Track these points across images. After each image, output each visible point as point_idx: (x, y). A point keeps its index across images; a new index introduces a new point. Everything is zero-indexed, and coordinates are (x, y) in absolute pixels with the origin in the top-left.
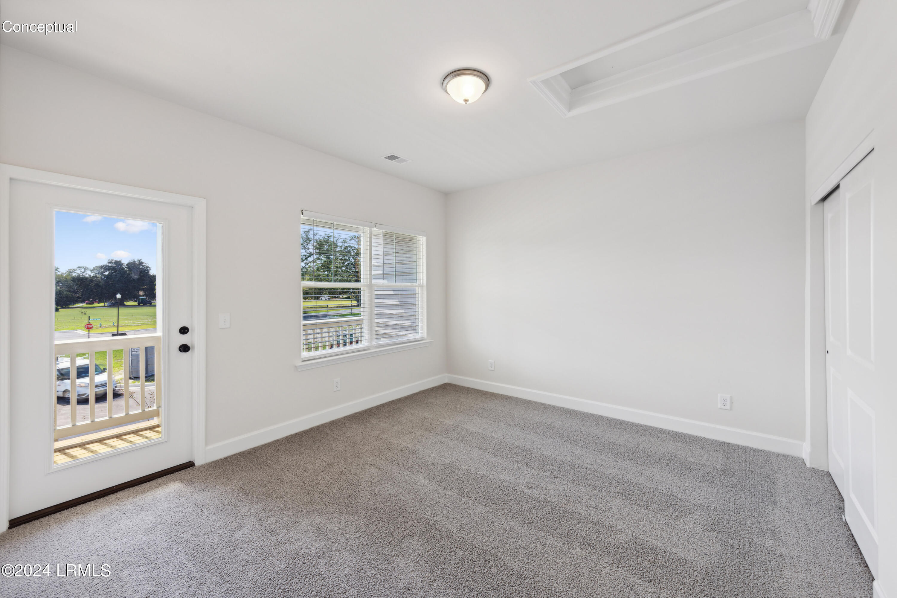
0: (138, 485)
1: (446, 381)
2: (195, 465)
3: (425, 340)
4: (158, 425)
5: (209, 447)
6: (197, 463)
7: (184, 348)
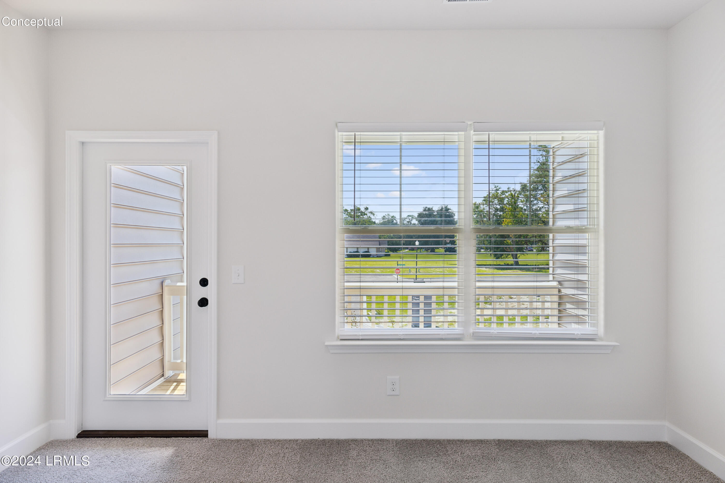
1: (665, 438)
2: (209, 436)
3: (601, 339)
5: (221, 421)
7: (203, 302)
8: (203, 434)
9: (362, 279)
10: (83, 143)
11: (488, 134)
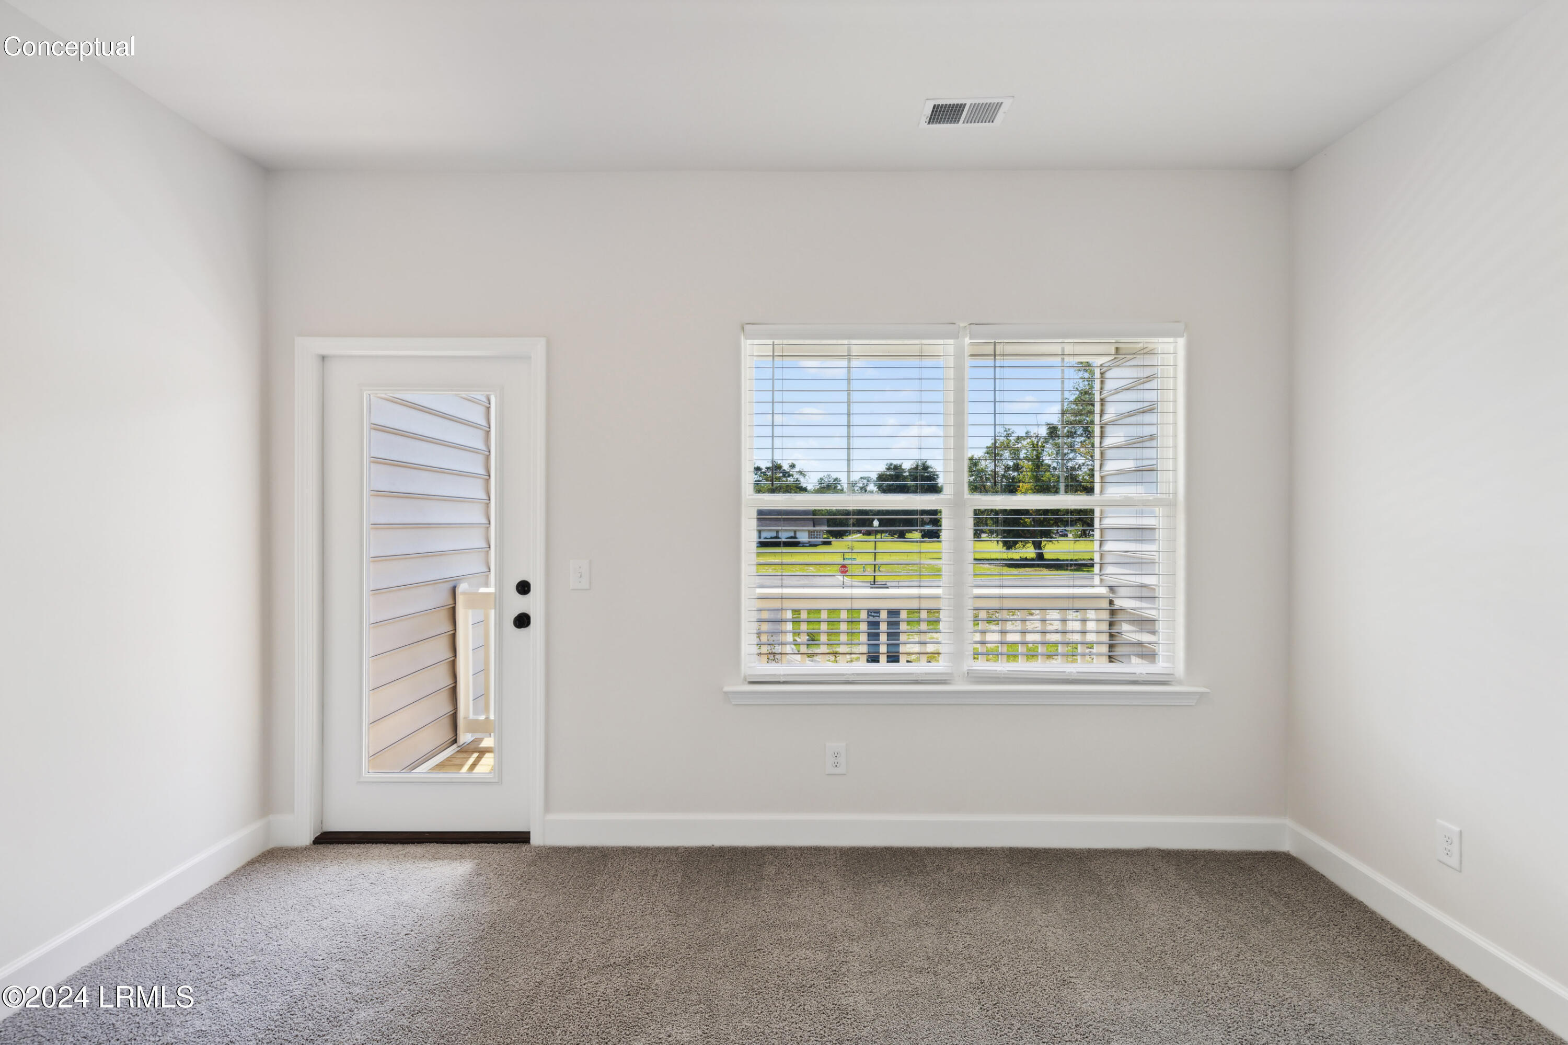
0: (452, 843)
1: (1285, 846)
2: (531, 841)
3: (1180, 683)
4: (491, 748)
5: (551, 817)
6: (535, 840)
7: (522, 621)
8: (522, 838)
9: (786, 582)
10: (323, 358)
11: (993, 344)
